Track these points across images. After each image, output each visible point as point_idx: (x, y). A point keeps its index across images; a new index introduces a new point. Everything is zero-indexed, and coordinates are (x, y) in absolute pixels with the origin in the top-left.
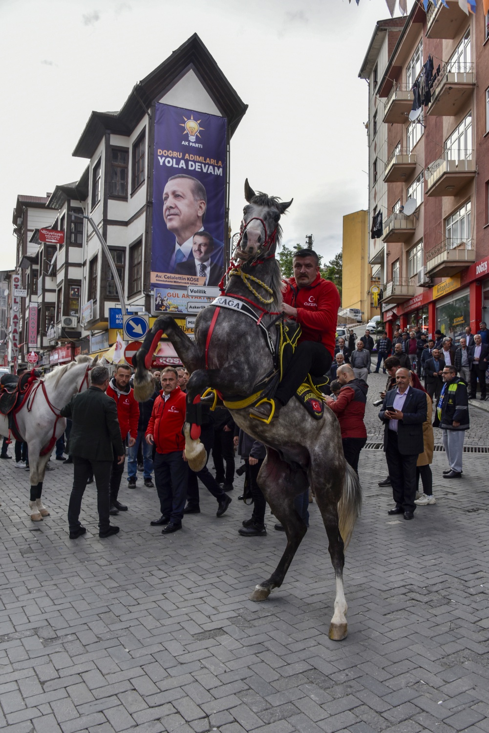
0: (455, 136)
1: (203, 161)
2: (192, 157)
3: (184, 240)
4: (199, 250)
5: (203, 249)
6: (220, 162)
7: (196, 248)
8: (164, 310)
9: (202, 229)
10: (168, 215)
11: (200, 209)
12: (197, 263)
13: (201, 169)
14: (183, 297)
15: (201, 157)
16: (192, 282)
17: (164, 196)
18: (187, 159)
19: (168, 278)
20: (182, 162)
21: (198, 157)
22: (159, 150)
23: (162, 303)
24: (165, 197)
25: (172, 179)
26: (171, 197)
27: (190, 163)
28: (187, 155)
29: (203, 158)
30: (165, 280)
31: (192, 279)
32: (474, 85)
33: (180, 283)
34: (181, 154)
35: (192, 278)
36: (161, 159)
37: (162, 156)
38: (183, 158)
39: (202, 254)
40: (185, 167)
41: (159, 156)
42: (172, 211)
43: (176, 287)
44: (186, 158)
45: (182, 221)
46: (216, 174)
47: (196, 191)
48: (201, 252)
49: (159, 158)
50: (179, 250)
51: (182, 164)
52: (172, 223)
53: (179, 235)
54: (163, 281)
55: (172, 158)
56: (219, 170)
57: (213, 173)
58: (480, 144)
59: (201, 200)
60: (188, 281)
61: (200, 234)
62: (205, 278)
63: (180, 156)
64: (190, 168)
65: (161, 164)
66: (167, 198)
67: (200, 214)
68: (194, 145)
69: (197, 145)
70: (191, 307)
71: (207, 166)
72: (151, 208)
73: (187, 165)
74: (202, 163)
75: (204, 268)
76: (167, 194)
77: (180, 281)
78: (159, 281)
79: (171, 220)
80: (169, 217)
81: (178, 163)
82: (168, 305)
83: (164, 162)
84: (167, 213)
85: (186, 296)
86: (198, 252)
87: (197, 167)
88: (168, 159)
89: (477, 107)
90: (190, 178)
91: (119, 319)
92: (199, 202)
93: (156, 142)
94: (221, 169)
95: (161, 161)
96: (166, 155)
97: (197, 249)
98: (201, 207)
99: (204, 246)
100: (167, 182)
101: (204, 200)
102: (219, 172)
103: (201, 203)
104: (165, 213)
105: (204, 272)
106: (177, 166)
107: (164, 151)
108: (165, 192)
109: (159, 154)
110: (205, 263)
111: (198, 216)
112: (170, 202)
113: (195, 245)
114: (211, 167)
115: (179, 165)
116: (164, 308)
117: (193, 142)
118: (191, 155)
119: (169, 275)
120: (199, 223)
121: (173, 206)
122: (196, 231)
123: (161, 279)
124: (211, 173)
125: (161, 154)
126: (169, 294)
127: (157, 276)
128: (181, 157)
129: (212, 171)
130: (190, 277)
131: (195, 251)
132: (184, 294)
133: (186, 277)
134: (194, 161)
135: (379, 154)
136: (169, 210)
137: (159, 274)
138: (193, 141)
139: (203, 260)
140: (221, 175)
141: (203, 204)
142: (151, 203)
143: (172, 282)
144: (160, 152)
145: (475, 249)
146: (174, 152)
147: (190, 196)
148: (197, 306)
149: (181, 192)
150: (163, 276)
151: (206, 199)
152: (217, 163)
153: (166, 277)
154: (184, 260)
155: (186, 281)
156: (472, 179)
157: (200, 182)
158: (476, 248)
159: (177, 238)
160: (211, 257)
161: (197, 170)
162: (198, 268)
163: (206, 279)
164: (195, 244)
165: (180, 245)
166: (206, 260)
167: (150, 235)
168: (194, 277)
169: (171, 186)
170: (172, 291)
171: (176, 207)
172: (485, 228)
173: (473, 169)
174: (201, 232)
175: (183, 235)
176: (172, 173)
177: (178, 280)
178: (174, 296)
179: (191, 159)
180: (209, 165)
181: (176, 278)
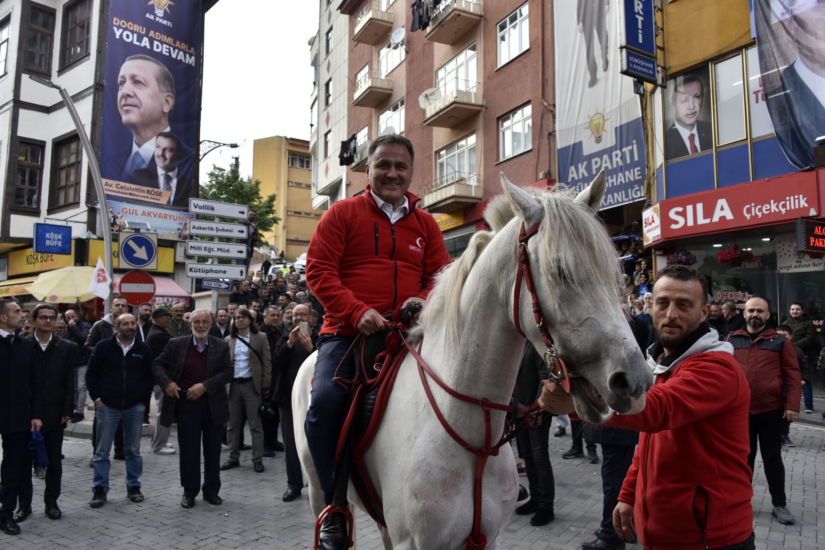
0: (451, 66)
1: (172, 44)
2: (158, 36)
3: (145, 140)
4: (163, 156)
5: (168, 155)
6: (192, 49)
7: (159, 152)
8: (117, 231)
9: (168, 129)
10: (125, 105)
11: (166, 104)
12: (161, 172)
13: (170, 52)
14: (143, 215)
15: (169, 38)
16: (153, 197)
17: (119, 80)
18: (152, 37)
19: (122, 188)
20: (146, 39)
21: (165, 37)
22: (115, 19)
23: (114, 220)
24: (121, 81)
25: (131, 59)
26: (129, 83)
27: (156, 43)
28: (152, 32)
29: (172, 39)
30: (117, 190)
31: (153, 193)
32: (481, 16)
33: (137, 196)
34: (144, 29)
35: (153, 191)
36: (118, 30)
37: (119, 27)
38: (147, 35)
39: (167, 162)
40: (149, 47)
41: (115, 26)
42: (130, 101)
43: (132, 201)
44: (150, 35)
45: (142, 115)
46: (187, 62)
47: (163, 80)
48: (165, 159)
49: (115, 29)
50: (137, 153)
51: (145, 42)
52: (129, 117)
53: (138, 133)
54: (115, 192)
55: (133, 32)
56: (190, 58)
57: (184, 61)
58: (488, 78)
59: (168, 92)
60: (148, 195)
61: (166, 135)
62: (170, 192)
63: (143, 31)
64: (155, 49)
65: (118, 37)
66: (123, 82)
67: (167, 109)
68: (161, 21)
69: (165, 22)
70: (194, 227)
71: (177, 51)
72: (101, 92)
73: (152, 44)
74: (170, 45)
75: (168, 179)
76: (123, 77)
77: (137, 193)
78: (109, 190)
79: (127, 112)
80: (125, 108)
81: (140, 40)
82: (122, 224)
83: (121, 35)
84: (123, 102)
85: (147, 214)
86: (162, 158)
87: (164, 49)
88: (126, 33)
89: (484, 39)
90: (155, 62)
91: (50, 239)
92: (165, 94)
93: (111, 7)
94: (193, 58)
95: (118, 33)
96: (124, 26)
97: (160, 154)
98: (167, 101)
99: (170, 151)
100: (124, 61)
101: (172, 93)
102: (191, 61)
103: (168, 96)
104: (121, 102)
105: (169, 184)
106: (138, 44)
107: (122, 21)
108: (121, 74)
109: (114, 23)
110: (170, 174)
111: (164, 113)
112: (127, 88)
113: (158, 149)
114: (181, 53)
115: (141, 42)
116: (117, 228)
117: (160, 18)
118: (157, 33)
119: (123, 184)
120: (165, 121)
121: (132, 94)
122: (160, 131)
123: (111, 188)
124: (181, 60)
125: (117, 24)
126: (124, 210)
127: (106, 184)
128: (144, 33)
129: (183, 58)
130: (151, 189)
131: (158, 157)
132: (144, 211)
133: (146, 188)
134: (160, 41)
135: (334, 74)
136: (126, 98)
137: (110, 182)
138: (161, 16)
139: (168, 169)
140: (193, 65)
141: (170, 98)
142: (102, 86)
143: (127, 194)
144: (116, 22)
145: (482, 186)
146: (135, 25)
147: (153, 84)
148: (202, 226)
149: (143, 78)
150: (114, 185)
151: (175, 91)
152: (189, 49)
153: (119, 186)
154: (144, 166)
155: (146, 194)
156: (479, 112)
157: (167, 69)
158: (484, 184)
159: (134, 137)
160: (179, 167)
161: (164, 53)
162: (161, 180)
163: (171, 194)
164: (158, 147)
165: (139, 146)
166: (172, 170)
167: (98, 129)
168: (156, 190)
169: (129, 68)
170: (128, 206)
171: (135, 96)
172: (496, 165)
173: (480, 102)
174: (166, 133)
175: (143, 134)
176: (131, 51)
177: (134, 192)
178: (131, 212)
179: (157, 38)
180: (180, 50)
181: (133, 189)
